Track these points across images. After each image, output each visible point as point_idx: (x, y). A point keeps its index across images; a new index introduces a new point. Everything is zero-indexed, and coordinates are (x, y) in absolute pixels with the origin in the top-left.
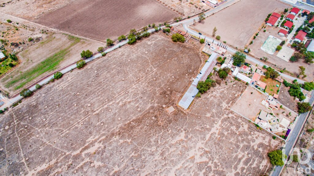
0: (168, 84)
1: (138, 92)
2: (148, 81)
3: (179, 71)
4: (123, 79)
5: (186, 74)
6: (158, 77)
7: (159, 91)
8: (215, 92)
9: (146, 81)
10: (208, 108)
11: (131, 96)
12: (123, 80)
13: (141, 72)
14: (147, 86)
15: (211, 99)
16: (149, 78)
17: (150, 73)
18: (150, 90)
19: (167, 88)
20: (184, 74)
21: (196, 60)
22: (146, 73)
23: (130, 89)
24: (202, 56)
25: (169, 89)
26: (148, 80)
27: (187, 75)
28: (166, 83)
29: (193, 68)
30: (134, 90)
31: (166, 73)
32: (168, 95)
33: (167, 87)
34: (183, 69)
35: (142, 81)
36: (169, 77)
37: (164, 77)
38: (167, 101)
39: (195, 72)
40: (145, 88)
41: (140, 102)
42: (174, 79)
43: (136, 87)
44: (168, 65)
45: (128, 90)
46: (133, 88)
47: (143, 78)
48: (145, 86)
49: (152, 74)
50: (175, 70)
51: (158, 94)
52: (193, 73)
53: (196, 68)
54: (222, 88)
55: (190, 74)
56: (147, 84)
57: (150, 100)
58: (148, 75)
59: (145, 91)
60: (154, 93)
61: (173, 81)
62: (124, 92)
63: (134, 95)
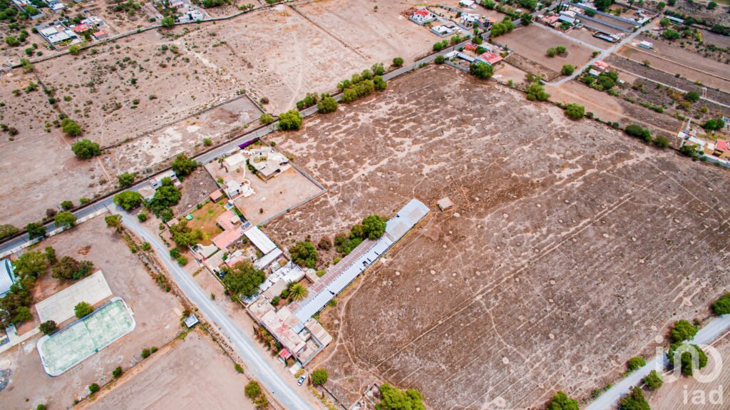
0: (447, 257)
1: (512, 248)
2: (494, 270)
3: (416, 287)
4: (553, 282)
5: (398, 277)
6: (471, 277)
7: (467, 245)
8: (343, 226)
9: (497, 273)
10: (370, 200)
11: (526, 241)
12: (553, 279)
13: (513, 295)
14: (494, 258)
15: (358, 214)
16: (491, 278)
17: (489, 291)
18: (487, 248)
19: (448, 247)
20: (406, 276)
21: (360, 313)
22: (500, 291)
23: (531, 257)
24: (339, 325)
25: (445, 246)
26: (494, 273)
27: (398, 273)
28: (451, 260)
29: (378, 290)
30: (523, 254)
31: (451, 285)
32: (449, 234)
33: (449, 251)
34: (403, 291)
35: (508, 272)
36: (443, 272)
37: (454, 275)
38: (452, 223)
39: (374, 279)
40: (498, 254)
41: (506, 228)
42: (432, 267)
43: (520, 259)
44: (442, 308)
45: (535, 255)
46: (525, 257)
47: (505, 279)
48: (499, 260)
49: (486, 287)
50: (426, 290)
51: (470, 238)
52: (380, 275)
53: (367, 289)
54: (323, 231)
55: (390, 275)
56: (496, 263)
57: (486, 229)
58: (496, 285)
59: (498, 248)
60: (479, 241)
61: (434, 264)
62: (544, 252)
63: (521, 244)
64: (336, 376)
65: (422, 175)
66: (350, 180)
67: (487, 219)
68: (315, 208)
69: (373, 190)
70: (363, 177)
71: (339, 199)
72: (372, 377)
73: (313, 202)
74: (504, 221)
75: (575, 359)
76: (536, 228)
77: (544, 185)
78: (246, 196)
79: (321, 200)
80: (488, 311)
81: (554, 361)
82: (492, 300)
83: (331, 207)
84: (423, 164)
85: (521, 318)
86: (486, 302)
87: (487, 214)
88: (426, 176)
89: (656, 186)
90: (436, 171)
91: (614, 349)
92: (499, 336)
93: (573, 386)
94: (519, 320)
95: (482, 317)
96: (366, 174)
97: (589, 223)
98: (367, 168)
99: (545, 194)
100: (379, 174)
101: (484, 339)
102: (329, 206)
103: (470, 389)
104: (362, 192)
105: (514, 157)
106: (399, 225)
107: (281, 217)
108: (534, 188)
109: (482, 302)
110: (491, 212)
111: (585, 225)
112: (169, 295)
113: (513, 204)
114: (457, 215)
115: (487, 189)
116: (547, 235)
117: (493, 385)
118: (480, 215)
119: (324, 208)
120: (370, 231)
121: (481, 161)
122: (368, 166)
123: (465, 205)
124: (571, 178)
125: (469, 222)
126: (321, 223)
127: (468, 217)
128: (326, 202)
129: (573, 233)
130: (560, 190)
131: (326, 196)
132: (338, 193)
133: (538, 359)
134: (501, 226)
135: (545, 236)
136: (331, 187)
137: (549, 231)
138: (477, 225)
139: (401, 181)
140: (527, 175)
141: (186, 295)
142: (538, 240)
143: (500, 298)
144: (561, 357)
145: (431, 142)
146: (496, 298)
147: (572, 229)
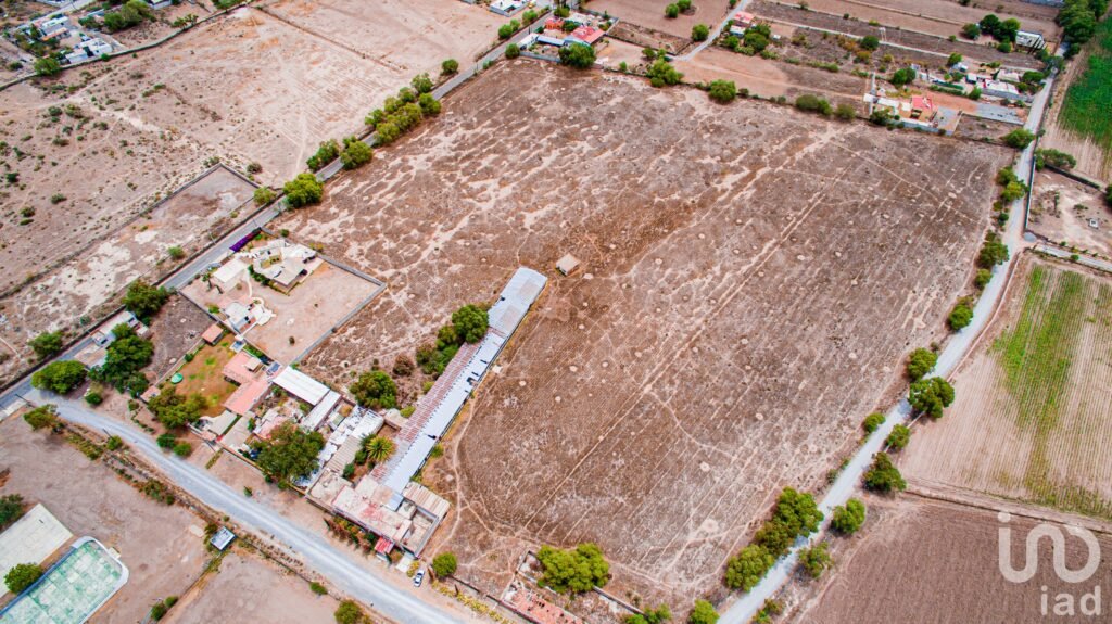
0: (588, 342)
1: (678, 306)
2: (660, 344)
3: (554, 396)
4: (745, 341)
5: (524, 387)
6: (630, 361)
7: (613, 317)
8: (425, 332)
9: (665, 346)
10: (456, 285)
11: (695, 292)
12: (744, 337)
13: (695, 374)
14: (655, 326)
15: (442, 310)
16: (658, 356)
17: (660, 375)
18: (642, 316)
19: (587, 327)
20: (535, 384)
21: (481, 457)
22: (675, 372)
23: (707, 313)
24: (454, 481)
25: (582, 327)
26: (661, 349)
27: (523, 384)
28: (595, 344)
29: (500, 416)
30: (695, 311)
31: (603, 381)
32: (583, 308)
33: (589, 332)
34: (536, 407)
35: (680, 342)
36: (588, 365)
37: (605, 365)
38: (583, 291)
39: (490, 400)
40: (660, 320)
41: (662, 279)
42: (570, 361)
43: (692, 319)
44: (599, 417)
45: (712, 308)
46: (699, 315)
47: (679, 352)
48: (663, 328)
49: (654, 371)
50: (569, 397)
51: (615, 305)
52: (496, 392)
53: (483, 417)
54: (396, 349)
55: (512, 389)
56: (660, 334)
57: (635, 287)
58: (668, 366)
59: (659, 310)
60: (629, 307)
61: (572, 356)
62: (724, 301)
63: (689, 297)
64: (469, 556)
65: (524, 230)
66: (419, 262)
67: (633, 273)
68: (374, 317)
69: (456, 268)
70: (437, 253)
71: (409, 294)
72: (522, 543)
73: (370, 308)
74: (658, 269)
75: (797, 439)
76: (705, 269)
77: (702, 205)
78: (261, 323)
79: (381, 303)
80: (665, 405)
81: (770, 449)
82: (667, 388)
83: (400, 309)
84: (522, 212)
85: (713, 402)
86: (658, 393)
87: (631, 265)
88: (530, 231)
89: (851, 174)
90: (544, 220)
91: (843, 410)
92: (689, 436)
93: (801, 476)
94: (710, 406)
95: (658, 416)
96: (441, 247)
97: (775, 245)
98: (441, 238)
99: (707, 218)
100: (461, 242)
101: (668, 446)
102: (395, 309)
103: (666, 520)
104: (440, 275)
105: (651, 174)
106: (507, 313)
107: (325, 343)
108: (689, 213)
109: (653, 394)
110: (637, 261)
111: (771, 249)
112: (175, 509)
113: (665, 242)
114: (589, 276)
115: (623, 229)
116: (722, 276)
117: (695, 505)
118: (623, 269)
119: (388, 313)
120: (467, 331)
121: (606, 189)
122: (441, 234)
123: (596, 259)
124: (738, 187)
125: (608, 283)
126: (390, 337)
127: (606, 275)
128: (389, 304)
129: (757, 264)
130: (726, 207)
131: (387, 294)
132: (404, 286)
133: (748, 453)
134: (655, 277)
135: (720, 279)
136: (392, 278)
137: (724, 270)
138: (621, 285)
139: (495, 245)
140: (676, 197)
141: (204, 501)
142: (712, 286)
143: (677, 382)
144: (778, 441)
145: (526, 177)
146: (672, 383)
147: (754, 260)
